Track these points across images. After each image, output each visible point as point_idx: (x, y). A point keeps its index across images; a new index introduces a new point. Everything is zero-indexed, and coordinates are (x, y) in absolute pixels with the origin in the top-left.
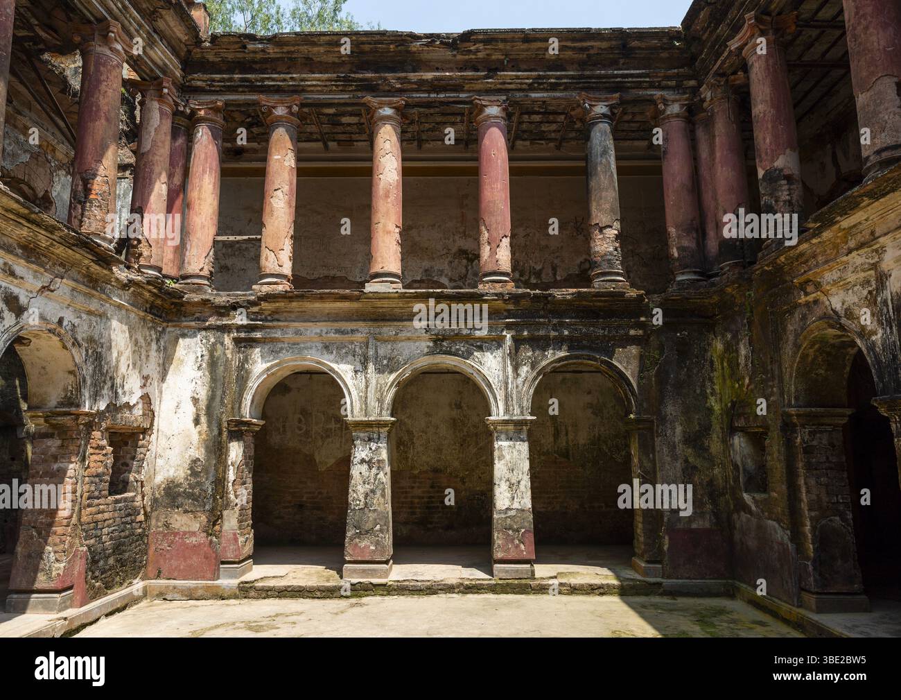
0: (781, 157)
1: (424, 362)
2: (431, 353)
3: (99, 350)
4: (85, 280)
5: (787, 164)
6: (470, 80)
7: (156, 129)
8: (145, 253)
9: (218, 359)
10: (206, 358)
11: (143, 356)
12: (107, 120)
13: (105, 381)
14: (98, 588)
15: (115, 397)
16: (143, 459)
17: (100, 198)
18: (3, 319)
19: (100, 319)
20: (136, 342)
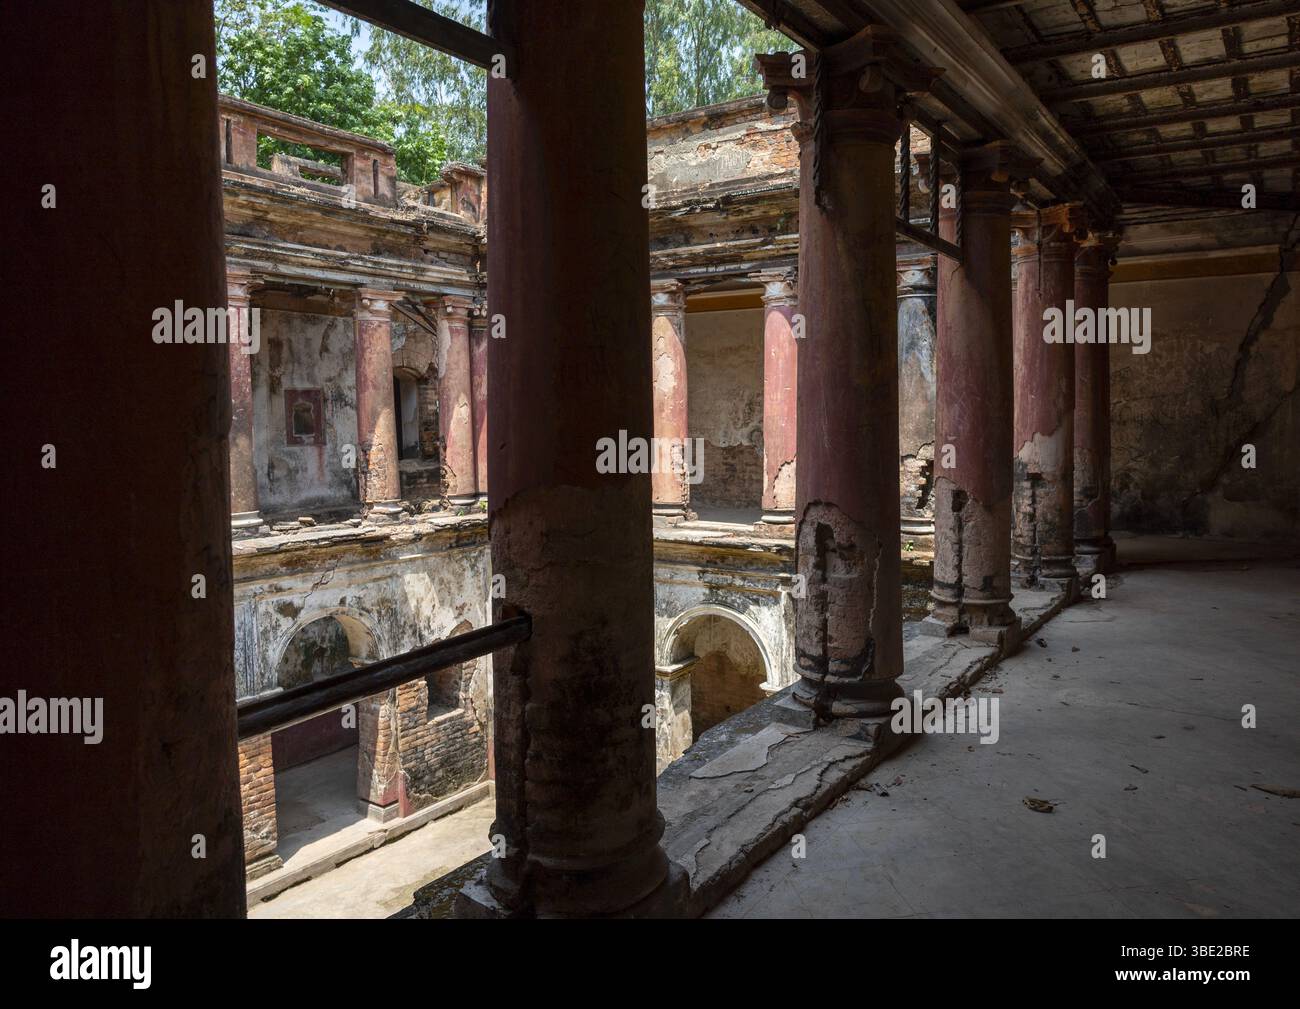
0: (1027, 444)
1: (701, 610)
2: (707, 602)
3: (394, 607)
4: (364, 556)
5: (1033, 457)
6: (745, 249)
7: (448, 351)
8: (451, 484)
11: (454, 589)
12: (375, 387)
13: (404, 632)
14: (426, 799)
15: (421, 640)
16: (470, 678)
17: (377, 467)
18: (280, 626)
19: (389, 580)
20: (442, 581)
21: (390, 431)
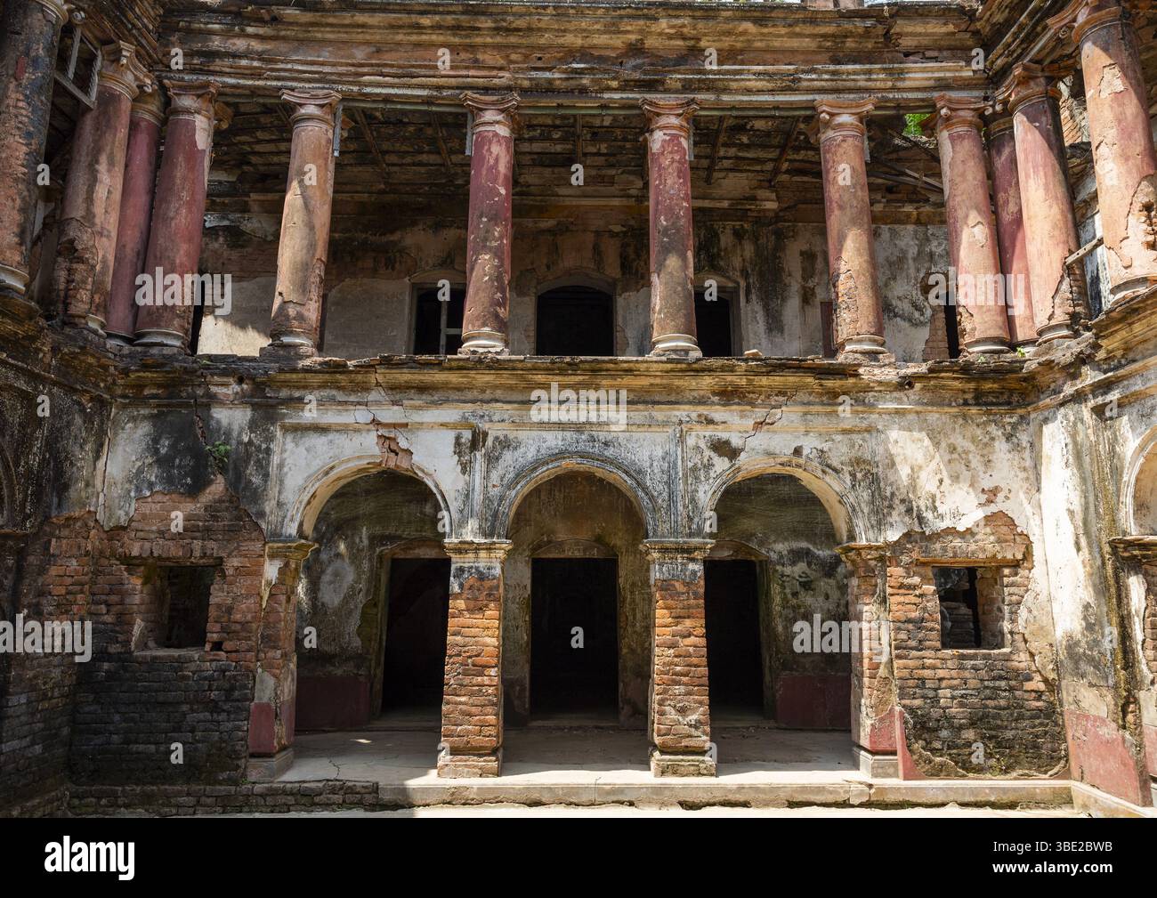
3: (875, 471)
7: (950, 164)
8: (968, 328)
9: (1082, 443)
10: (1070, 447)
11: (976, 462)
12: (841, 207)
13: (891, 507)
14: (942, 765)
15: (920, 524)
16: (1019, 603)
17: (845, 298)
18: (713, 465)
19: (866, 435)
20: (953, 449)
21: (861, 255)
